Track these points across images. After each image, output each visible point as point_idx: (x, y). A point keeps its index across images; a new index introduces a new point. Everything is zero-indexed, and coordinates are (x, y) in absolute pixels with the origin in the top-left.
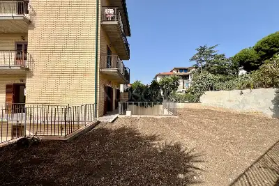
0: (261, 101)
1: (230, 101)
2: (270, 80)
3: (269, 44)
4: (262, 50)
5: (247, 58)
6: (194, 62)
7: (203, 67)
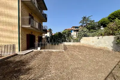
0: (107, 42)
1: (93, 42)
2: (111, 32)
3: (114, 15)
4: (111, 18)
5: (104, 22)
6: (81, 24)
7: (85, 26)
